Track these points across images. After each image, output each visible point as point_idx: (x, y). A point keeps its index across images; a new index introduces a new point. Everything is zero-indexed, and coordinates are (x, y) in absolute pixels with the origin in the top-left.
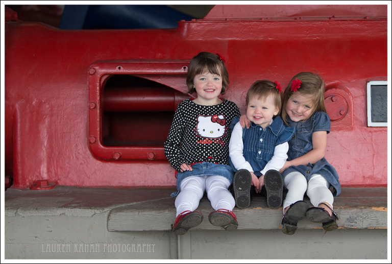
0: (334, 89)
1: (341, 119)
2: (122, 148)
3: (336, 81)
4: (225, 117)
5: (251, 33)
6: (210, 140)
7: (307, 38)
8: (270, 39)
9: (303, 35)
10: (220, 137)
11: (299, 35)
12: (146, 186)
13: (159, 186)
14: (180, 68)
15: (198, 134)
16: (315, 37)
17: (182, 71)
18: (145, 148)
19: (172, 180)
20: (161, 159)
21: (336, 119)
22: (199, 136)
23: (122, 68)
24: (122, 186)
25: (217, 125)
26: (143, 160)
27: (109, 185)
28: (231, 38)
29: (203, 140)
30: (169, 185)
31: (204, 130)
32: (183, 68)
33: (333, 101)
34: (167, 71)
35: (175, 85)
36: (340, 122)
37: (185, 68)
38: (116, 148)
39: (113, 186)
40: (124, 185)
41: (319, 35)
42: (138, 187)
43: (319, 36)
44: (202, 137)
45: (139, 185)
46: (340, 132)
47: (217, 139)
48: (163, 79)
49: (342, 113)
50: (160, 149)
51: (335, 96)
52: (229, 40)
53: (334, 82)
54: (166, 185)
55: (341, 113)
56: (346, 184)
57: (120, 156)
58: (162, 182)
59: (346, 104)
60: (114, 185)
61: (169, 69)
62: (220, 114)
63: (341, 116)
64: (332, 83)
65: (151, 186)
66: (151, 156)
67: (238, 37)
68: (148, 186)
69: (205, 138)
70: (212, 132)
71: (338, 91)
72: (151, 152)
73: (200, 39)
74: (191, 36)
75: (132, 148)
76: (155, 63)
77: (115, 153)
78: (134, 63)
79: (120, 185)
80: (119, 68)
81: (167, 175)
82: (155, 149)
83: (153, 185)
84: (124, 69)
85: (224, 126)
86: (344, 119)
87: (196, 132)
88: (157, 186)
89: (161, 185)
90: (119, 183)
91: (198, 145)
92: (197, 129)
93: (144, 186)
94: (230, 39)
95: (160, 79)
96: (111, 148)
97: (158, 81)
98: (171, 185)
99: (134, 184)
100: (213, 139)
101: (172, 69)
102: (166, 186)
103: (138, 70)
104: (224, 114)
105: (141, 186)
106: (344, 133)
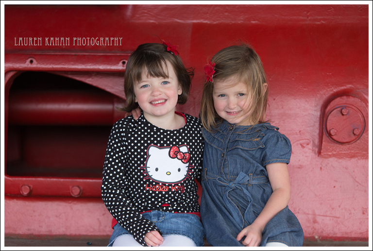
0: (345, 97)
1: (355, 140)
2: (34, 179)
3: (349, 86)
4: (189, 149)
5: (226, 14)
6: (165, 185)
7: (307, 22)
8: (254, 22)
9: (301, 18)
10: (180, 182)
11: (295, 17)
12: (67, 235)
13: (87, 236)
14: (117, 63)
15: (148, 175)
16: (319, 20)
17: (120, 67)
18: (67, 180)
19: (106, 226)
20: (89, 196)
21: (347, 140)
22: (149, 178)
23: (34, 61)
24: (32, 234)
25: (178, 163)
26: (64, 196)
27: (13, 232)
28: (197, 19)
29: (155, 185)
30: (102, 234)
31: (157, 170)
32: (121, 63)
33: (343, 115)
34: (102, 67)
35: (113, 88)
36: (353, 145)
37: (124, 63)
38: (24, 179)
39: (19, 235)
40: (36, 233)
41: (325, 17)
42: (56, 235)
43: (324, 20)
44: (154, 181)
45: (58, 233)
46: (353, 160)
47: (176, 184)
48: (96, 79)
49: (357, 132)
50: (88, 180)
51: (346, 107)
52: (194, 23)
53: (345, 88)
54: (97, 233)
55: (355, 132)
56: (360, 236)
57: (31, 191)
58: (92, 230)
59: (362, 119)
60: (21, 233)
61: (104, 64)
62: (183, 144)
63: (353, 137)
64: (342, 88)
65: (75, 235)
66: (76, 192)
67: (206, 19)
68: (71, 235)
69: (157, 183)
70: (168, 173)
71: (351, 100)
72: (76, 185)
73: (152, 21)
74: (137, 16)
75: (48, 179)
76: (85, 55)
77: (24, 185)
78: (54, 55)
79: (29, 232)
80: (31, 62)
81: (98, 219)
82: (81, 180)
83: (77, 233)
84: (39, 63)
85: (187, 164)
86: (358, 141)
87: (144, 170)
88: (83, 235)
89: (90, 234)
90: (29, 230)
91: (148, 191)
92: (146, 167)
93: (65, 235)
94: (195, 21)
95: (90, 79)
96: (17, 179)
97: (89, 81)
98: (105, 234)
99: (50, 231)
100: (170, 184)
101: (108, 64)
102: (97, 236)
103: (59, 64)
104: (188, 144)
105: (60, 235)
106: (359, 161)
